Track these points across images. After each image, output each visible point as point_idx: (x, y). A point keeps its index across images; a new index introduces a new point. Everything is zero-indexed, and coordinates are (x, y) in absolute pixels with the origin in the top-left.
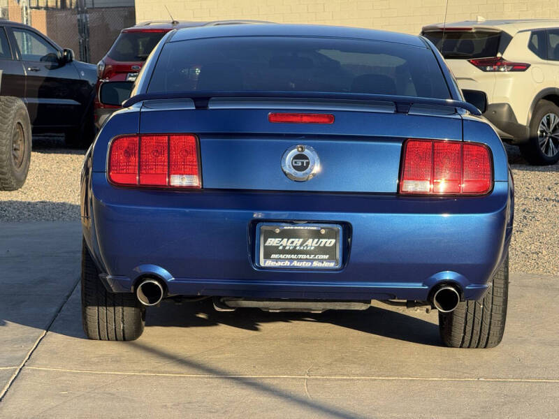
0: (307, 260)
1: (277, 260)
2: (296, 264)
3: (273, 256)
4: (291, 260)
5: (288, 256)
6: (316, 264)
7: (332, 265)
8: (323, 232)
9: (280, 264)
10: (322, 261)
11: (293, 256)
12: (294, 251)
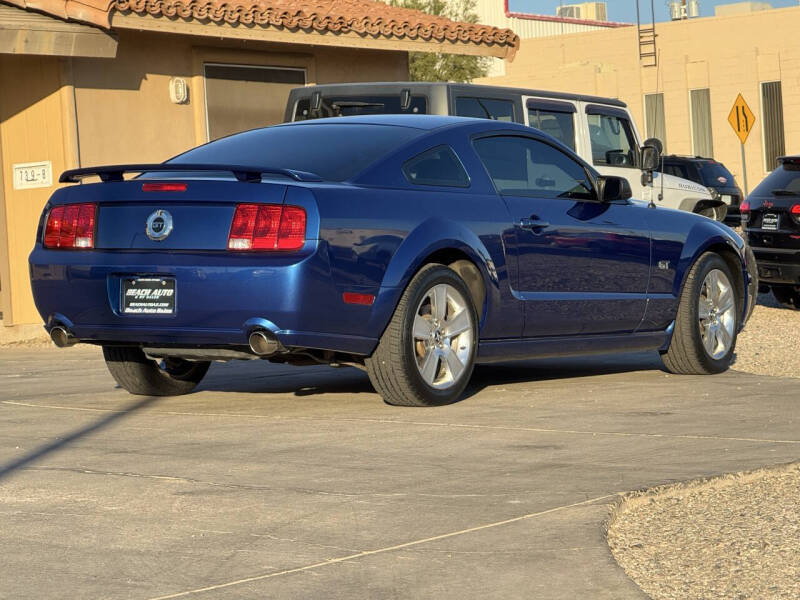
0: (153, 307)
1: (133, 308)
2: (146, 311)
3: (132, 304)
4: (143, 308)
5: (141, 304)
6: (160, 311)
7: (170, 311)
8: (164, 283)
9: (135, 311)
10: (163, 308)
11: (145, 305)
12: (145, 300)
